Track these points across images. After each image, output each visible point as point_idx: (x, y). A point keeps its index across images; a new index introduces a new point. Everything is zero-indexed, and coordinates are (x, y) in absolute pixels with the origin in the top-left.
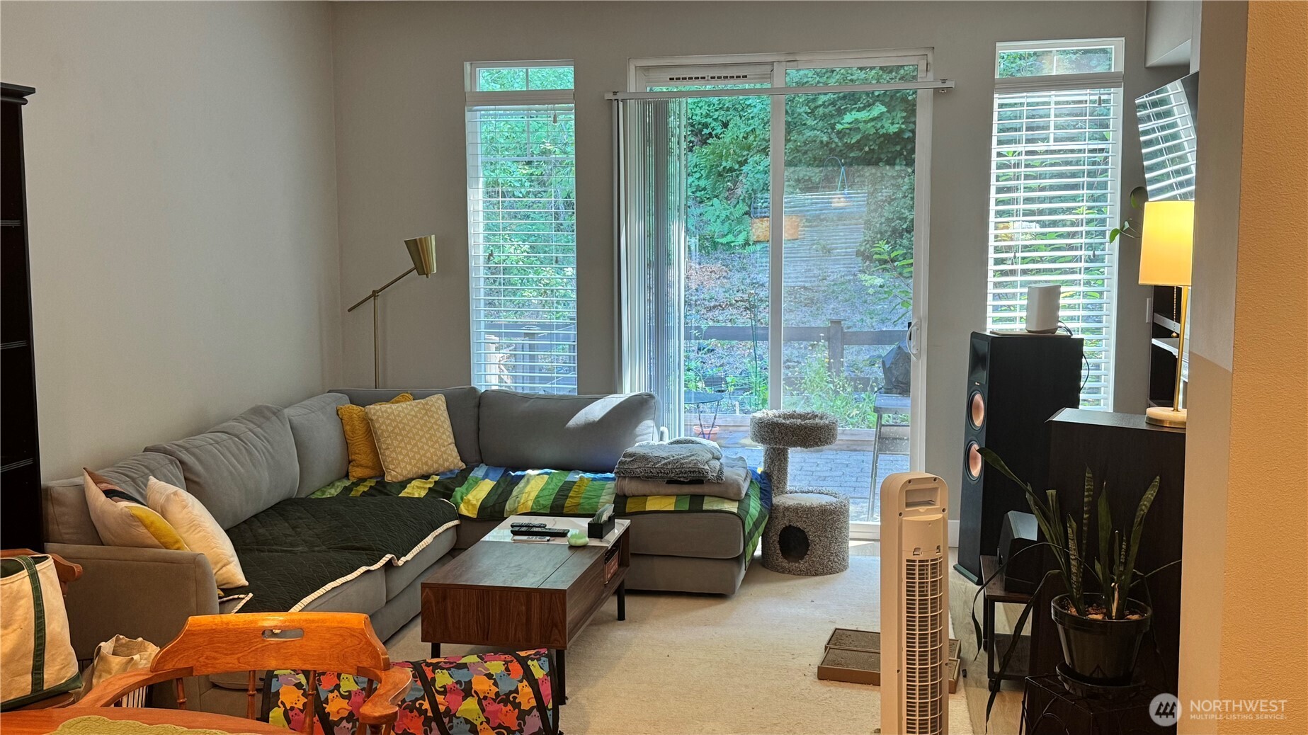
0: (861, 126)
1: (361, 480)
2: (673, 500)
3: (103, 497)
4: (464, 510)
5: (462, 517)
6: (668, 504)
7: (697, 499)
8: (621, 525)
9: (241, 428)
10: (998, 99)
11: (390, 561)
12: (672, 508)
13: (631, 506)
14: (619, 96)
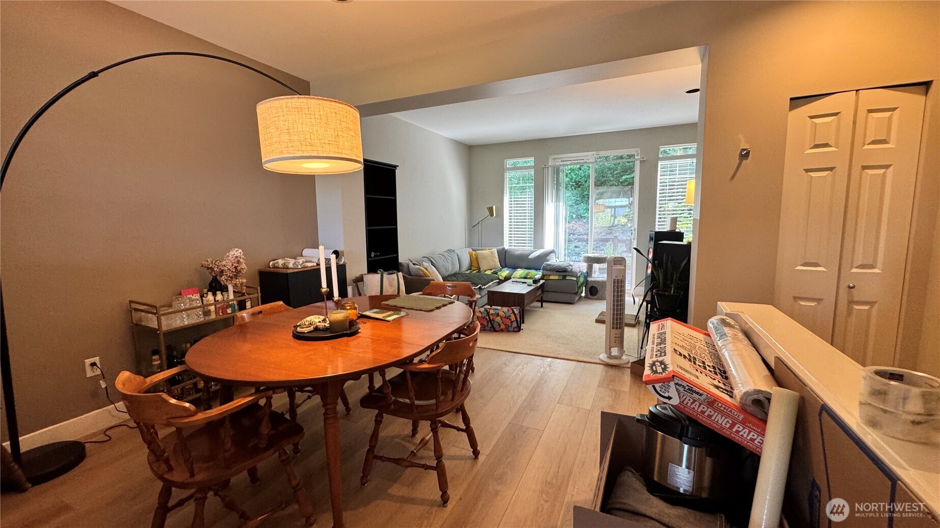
0: (628, 180)
1: (474, 270)
2: (558, 276)
3: (413, 265)
4: (500, 278)
5: (499, 279)
6: (556, 278)
7: (564, 277)
8: (542, 282)
9: (445, 254)
10: (660, 163)
11: (480, 287)
12: (557, 278)
13: (545, 278)
14: (546, 166)
